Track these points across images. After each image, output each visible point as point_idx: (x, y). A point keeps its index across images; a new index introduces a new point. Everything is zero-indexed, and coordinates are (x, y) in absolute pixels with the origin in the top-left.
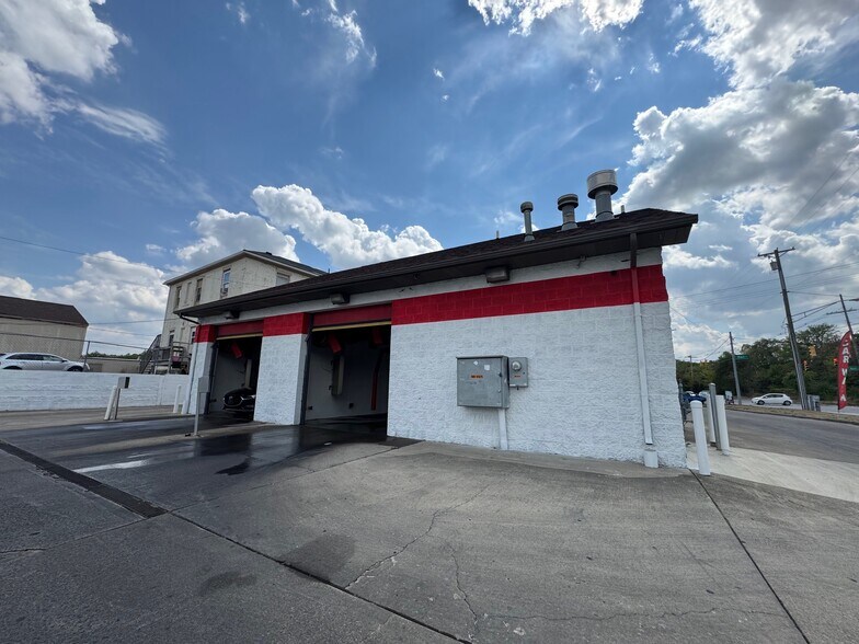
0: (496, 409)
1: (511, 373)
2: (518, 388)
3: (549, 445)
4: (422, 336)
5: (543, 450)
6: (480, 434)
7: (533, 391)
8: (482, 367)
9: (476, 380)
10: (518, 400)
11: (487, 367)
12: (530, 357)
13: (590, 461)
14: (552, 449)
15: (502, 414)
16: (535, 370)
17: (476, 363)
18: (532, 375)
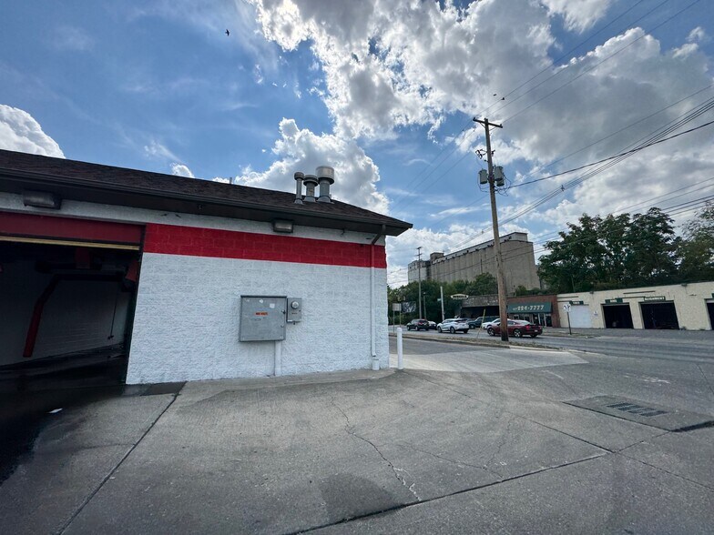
0: (274, 342)
1: (291, 310)
2: (294, 323)
3: (313, 366)
4: (190, 269)
5: (308, 371)
6: (256, 365)
7: (304, 325)
8: (266, 305)
9: (261, 317)
10: (292, 332)
11: (272, 306)
12: (303, 298)
13: (354, 371)
14: (316, 369)
15: (279, 346)
16: (307, 308)
17: (261, 301)
18: (305, 312)
